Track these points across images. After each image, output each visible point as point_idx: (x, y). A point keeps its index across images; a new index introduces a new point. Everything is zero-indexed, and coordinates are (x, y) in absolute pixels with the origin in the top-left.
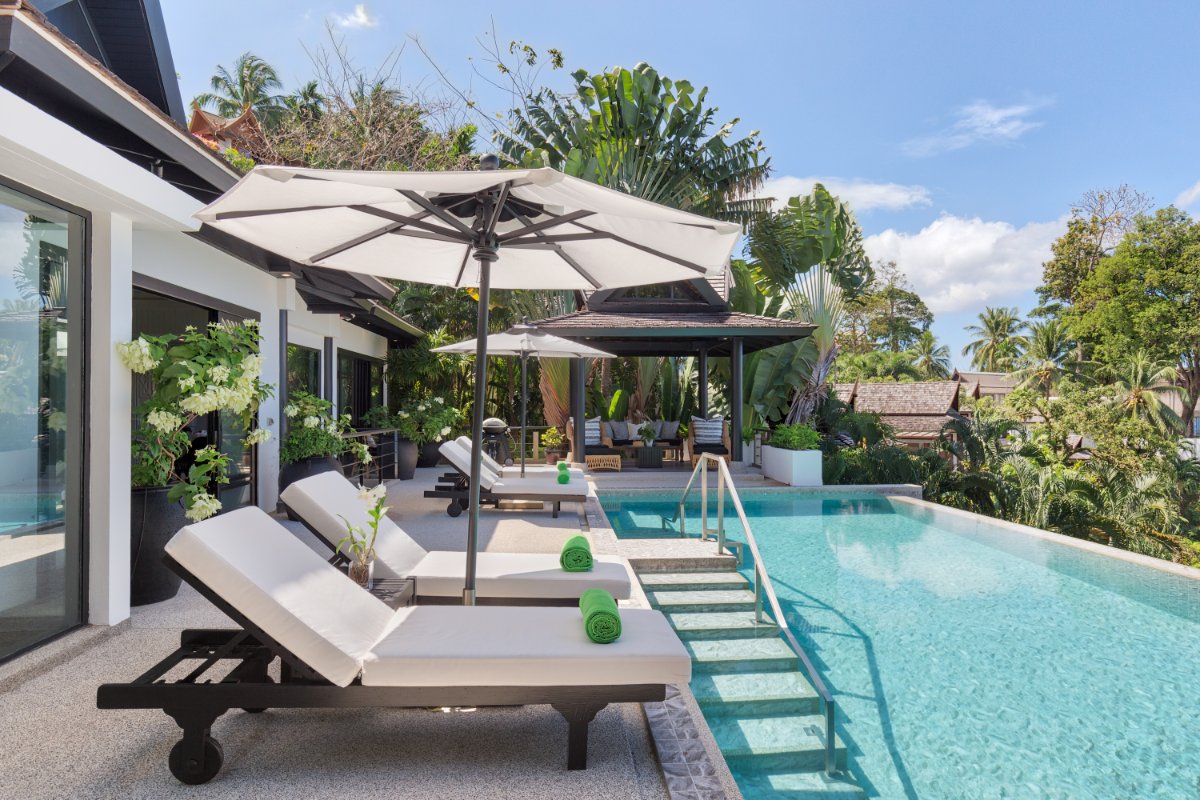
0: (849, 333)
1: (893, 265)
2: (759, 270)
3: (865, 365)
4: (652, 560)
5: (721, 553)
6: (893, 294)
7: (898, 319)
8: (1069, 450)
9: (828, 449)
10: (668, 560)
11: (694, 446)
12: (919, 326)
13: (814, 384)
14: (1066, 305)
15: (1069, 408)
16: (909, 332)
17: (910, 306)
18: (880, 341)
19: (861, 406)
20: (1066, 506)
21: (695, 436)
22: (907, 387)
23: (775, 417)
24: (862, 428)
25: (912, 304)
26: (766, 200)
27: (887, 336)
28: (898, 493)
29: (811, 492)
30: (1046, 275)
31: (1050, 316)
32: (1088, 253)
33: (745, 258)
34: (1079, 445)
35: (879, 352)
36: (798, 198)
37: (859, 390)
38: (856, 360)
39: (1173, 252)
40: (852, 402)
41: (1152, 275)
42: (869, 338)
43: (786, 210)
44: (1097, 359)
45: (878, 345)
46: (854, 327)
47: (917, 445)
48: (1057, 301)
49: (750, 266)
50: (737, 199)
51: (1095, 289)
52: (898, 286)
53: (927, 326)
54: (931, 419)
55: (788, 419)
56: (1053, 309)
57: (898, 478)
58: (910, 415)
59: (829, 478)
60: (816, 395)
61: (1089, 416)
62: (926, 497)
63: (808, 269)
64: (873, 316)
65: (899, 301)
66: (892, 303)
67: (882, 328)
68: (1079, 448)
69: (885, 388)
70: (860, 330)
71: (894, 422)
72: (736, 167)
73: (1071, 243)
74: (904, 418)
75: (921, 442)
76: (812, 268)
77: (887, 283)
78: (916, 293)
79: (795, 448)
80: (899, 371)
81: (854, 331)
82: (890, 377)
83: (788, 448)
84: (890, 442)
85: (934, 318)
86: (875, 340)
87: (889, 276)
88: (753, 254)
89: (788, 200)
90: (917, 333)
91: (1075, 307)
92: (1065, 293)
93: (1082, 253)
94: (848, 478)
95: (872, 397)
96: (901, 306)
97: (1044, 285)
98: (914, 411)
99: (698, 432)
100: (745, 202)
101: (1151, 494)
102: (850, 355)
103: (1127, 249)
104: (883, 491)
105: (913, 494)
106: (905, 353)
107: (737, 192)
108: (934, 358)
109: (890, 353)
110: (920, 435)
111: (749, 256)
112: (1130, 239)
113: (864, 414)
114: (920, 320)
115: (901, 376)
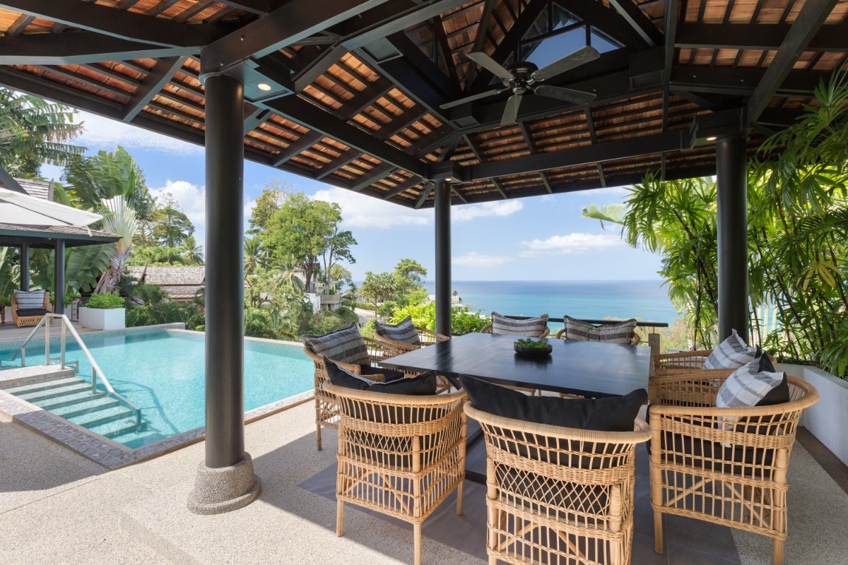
0: (139, 233)
1: (170, 195)
2: (74, 192)
3: (150, 254)
4: (8, 381)
5: (63, 368)
6: (169, 212)
7: (173, 228)
8: (261, 301)
9: (128, 306)
10: (22, 379)
11: (17, 311)
12: (186, 233)
13: (117, 268)
14: (262, 230)
15: (259, 280)
16: (180, 235)
17: (180, 220)
18: (161, 240)
19: (148, 281)
20: (253, 326)
21: (17, 303)
22: (178, 269)
23: (87, 289)
24: (149, 295)
25: (182, 219)
26: (80, 148)
27: (166, 237)
28: (172, 328)
29: (118, 333)
30: (253, 214)
31: (255, 235)
32: (271, 206)
33: (63, 182)
34: (266, 298)
35: (160, 247)
36: (105, 152)
37: (147, 270)
38: (144, 251)
39: (303, 212)
40: (143, 279)
41: (295, 221)
42: (154, 237)
43: (95, 158)
44: (274, 257)
45: (160, 243)
46: (143, 229)
47: (184, 302)
48: (258, 228)
49: (66, 189)
50: (55, 141)
51: (274, 224)
52: (173, 207)
53: (191, 233)
54: (192, 287)
55: (97, 290)
56: (256, 231)
57: (170, 320)
58: (180, 285)
59: (129, 323)
60: (117, 275)
61: (268, 284)
62: (187, 328)
63: (113, 197)
64: (156, 224)
65: (174, 217)
66: (169, 217)
67: (163, 232)
68: (266, 299)
69: (165, 269)
70: (147, 232)
71: (169, 289)
72: (54, 119)
73: (264, 200)
74: (176, 287)
75: (186, 300)
76: (115, 197)
77: (166, 205)
78: (184, 213)
79: (107, 308)
80: (173, 259)
81: (143, 232)
82: (167, 263)
83: (101, 308)
84: (167, 301)
85: (195, 229)
86: (158, 239)
87: (168, 201)
88: (69, 181)
89: (97, 152)
90: (185, 236)
91: (266, 231)
92: (262, 224)
93: (269, 206)
94: (142, 322)
95: (157, 275)
96: (175, 220)
97: (252, 219)
98: (182, 283)
99: (19, 301)
100: (62, 146)
101: (286, 318)
102: (140, 248)
103: (286, 207)
104: (163, 327)
105: (180, 327)
106: (177, 247)
107: (55, 136)
108: (195, 252)
109: (168, 247)
110: (186, 296)
111: (66, 182)
112: (288, 203)
113: (150, 285)
114: (187, 229)
115: (174, 262)
